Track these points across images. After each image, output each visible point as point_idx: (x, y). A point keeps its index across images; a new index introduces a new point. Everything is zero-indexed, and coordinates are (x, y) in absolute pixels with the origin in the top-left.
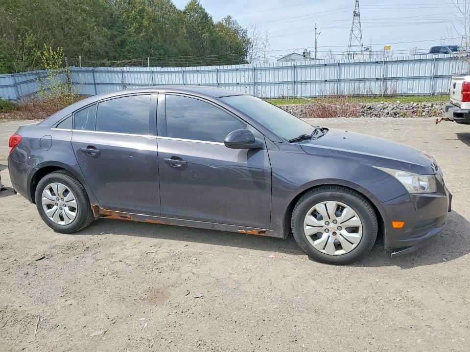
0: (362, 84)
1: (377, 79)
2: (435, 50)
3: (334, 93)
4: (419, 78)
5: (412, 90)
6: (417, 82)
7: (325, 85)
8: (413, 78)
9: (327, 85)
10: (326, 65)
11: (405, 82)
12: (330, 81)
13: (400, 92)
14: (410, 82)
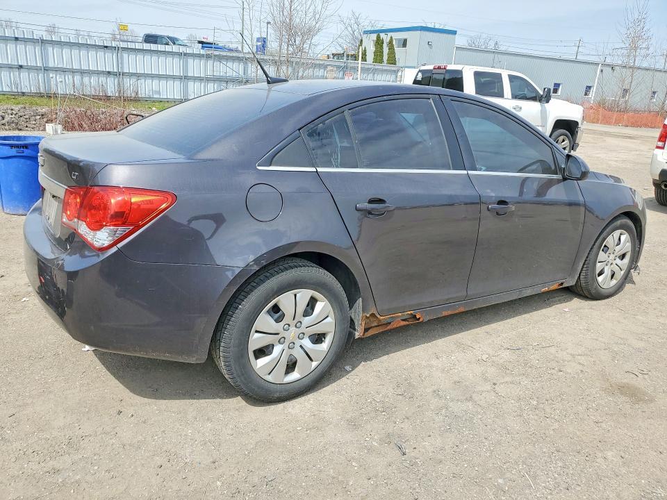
0: (86, 80)
1: (109, 72)
2: (150, 39)
3: (39, 89)
4: (167, 77)
5: (159, 93)
6: (163, 82)
7: (19, 75)
8: (159, 77)
9: (24, 74)
10: (17, 39)
11: (149, 81)
12: (29, 68)
13: (143, 96)
14: (156, 82)
